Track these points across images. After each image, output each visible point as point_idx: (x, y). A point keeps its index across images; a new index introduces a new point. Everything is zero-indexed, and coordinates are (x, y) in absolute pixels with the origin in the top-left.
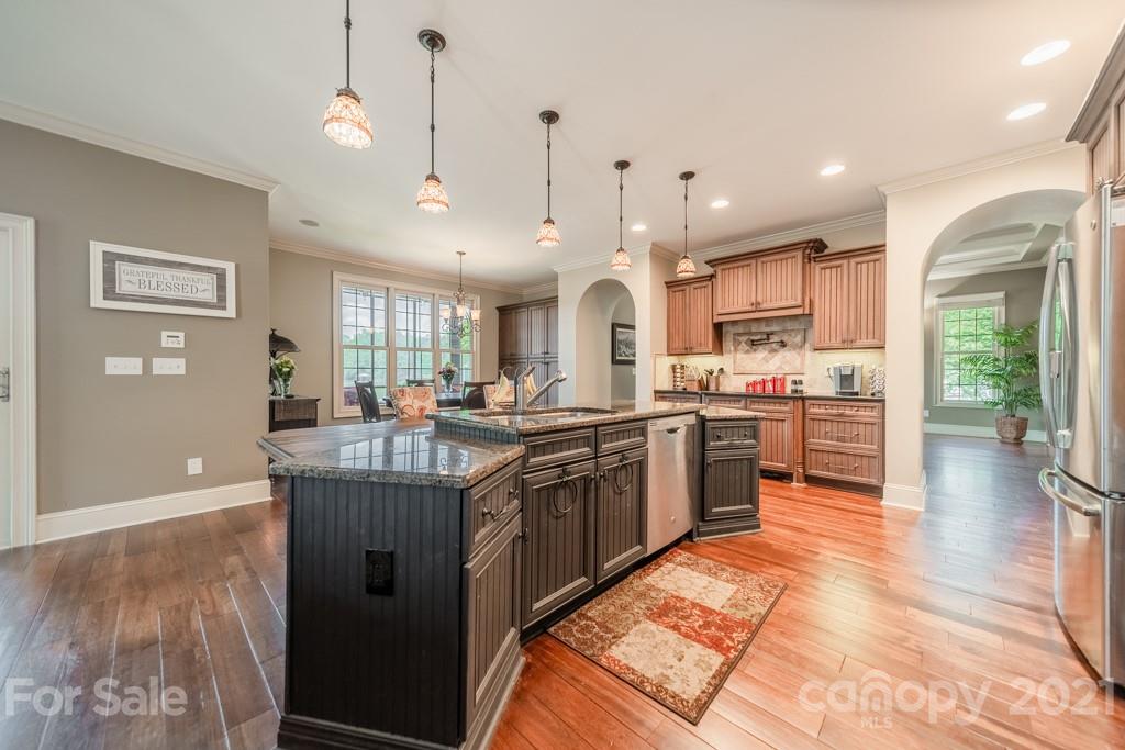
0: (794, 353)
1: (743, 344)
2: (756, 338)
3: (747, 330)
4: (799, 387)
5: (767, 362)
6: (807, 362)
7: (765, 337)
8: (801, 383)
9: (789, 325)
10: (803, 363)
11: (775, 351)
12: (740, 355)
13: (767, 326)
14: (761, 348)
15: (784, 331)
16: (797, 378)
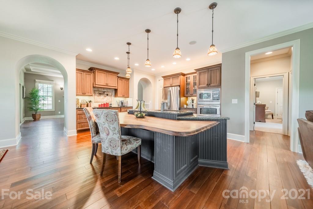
0: (109, 97)
1: (97, 94)
2: (101, 92)
3: (98, 90)
4: (111, 105)
5: (104, 99)
6: (112, 99)
7: (103, 92)
8: (112, 104)
9: (109, 90)
10: (111, 100)
11: (106, 96)
12: (96, 97)
13: (103, 89)
14: (102, 95)
15: (108, 92)
16: (111, 103)
